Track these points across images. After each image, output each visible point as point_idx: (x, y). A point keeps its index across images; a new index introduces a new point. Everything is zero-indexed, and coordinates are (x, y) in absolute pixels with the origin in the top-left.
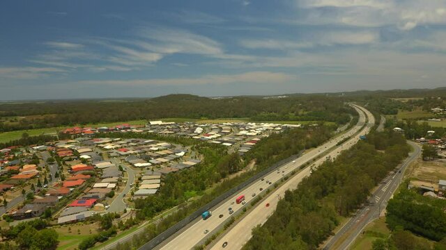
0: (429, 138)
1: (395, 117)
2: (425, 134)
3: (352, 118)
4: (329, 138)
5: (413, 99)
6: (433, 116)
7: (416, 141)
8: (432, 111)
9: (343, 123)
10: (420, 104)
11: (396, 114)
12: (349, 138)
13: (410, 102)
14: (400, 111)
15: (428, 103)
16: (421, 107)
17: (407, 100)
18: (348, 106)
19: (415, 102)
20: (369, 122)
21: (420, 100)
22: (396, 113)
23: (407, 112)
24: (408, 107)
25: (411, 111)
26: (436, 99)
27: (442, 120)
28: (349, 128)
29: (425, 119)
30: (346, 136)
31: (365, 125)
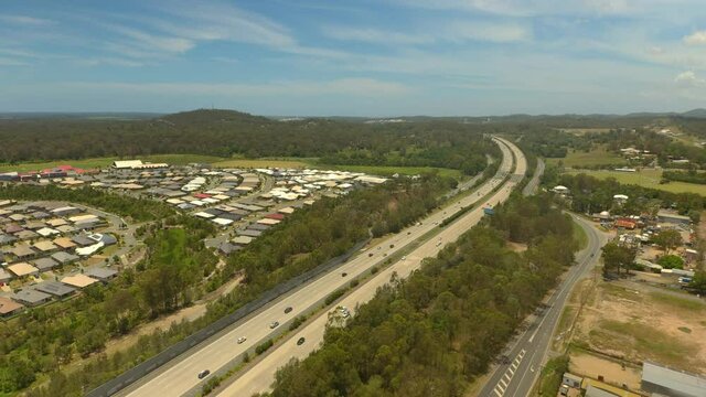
0: (616, 212)
1: (560, 164)
2: (609, 204)
3: (490, 161)
4: (431, 208)
5: (592, 131)
6: (624, 162)
7: (592, 219)
8: (622, 154)
9: (471, 173)
10: (602, 139)
11: (564, 156)
12: (471, 208)
13: (588, 136)
14: (570, 151)
15: (616, 138)
16: (606, 144)
17: (583, 131)
18: (489, 140)
19: (595, 137)
20: (517, 172)
21: (603, 134)
22: (563, 154)
23: (581, 154)
24: (584, 145)
25: (587, 151)
26: (629, 131)
27: (638, 170)
28: (479, 184)
29: (611, 168)
30: (466, 202)
31: (508, 178)
